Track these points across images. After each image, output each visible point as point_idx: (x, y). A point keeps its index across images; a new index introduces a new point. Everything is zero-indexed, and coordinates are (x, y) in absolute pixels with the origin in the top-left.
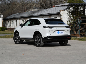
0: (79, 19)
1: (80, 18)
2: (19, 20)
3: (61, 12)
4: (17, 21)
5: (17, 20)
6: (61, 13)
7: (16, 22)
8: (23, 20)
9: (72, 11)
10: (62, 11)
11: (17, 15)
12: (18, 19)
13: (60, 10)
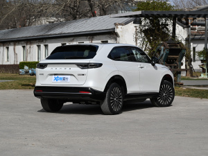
0: (162, 47)
1: (165, 44)
2: (15, 45)
3: (117, 28)
4: (8, 48)
5: (10, 44)
6: (117, 30)
7: (6, 50)
8: (24, 47)
9: (147, 27)
10: (119, 26)
11: (8, 33)
12: (12, 43)
13: (115, 24)
